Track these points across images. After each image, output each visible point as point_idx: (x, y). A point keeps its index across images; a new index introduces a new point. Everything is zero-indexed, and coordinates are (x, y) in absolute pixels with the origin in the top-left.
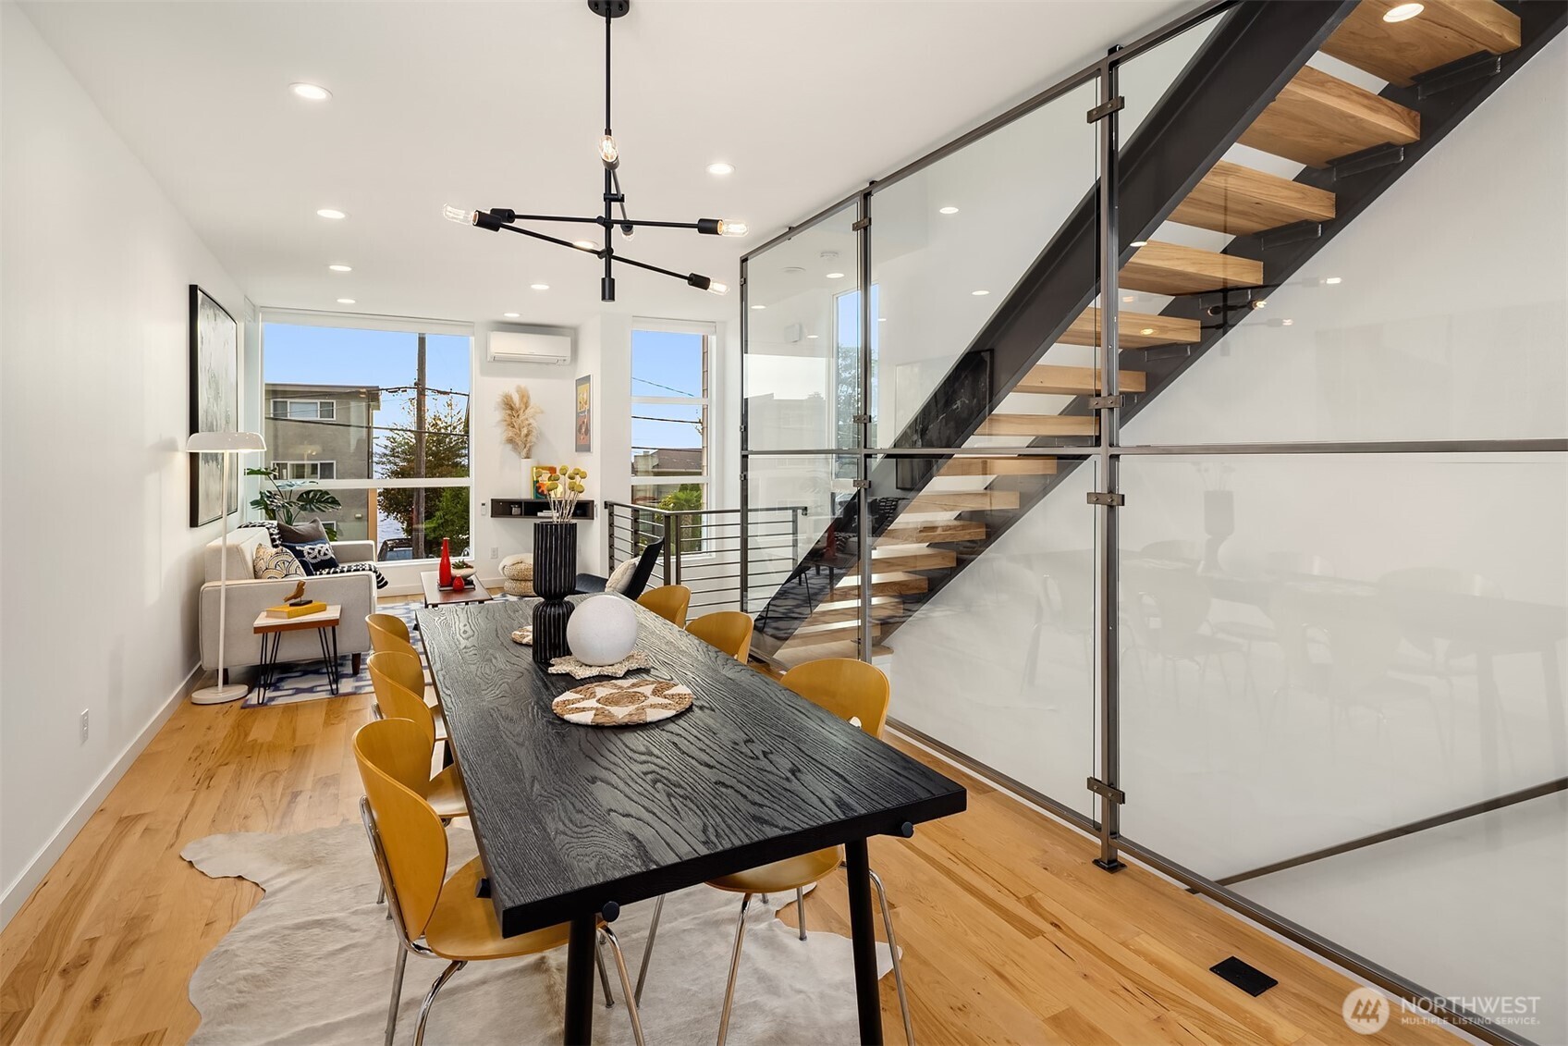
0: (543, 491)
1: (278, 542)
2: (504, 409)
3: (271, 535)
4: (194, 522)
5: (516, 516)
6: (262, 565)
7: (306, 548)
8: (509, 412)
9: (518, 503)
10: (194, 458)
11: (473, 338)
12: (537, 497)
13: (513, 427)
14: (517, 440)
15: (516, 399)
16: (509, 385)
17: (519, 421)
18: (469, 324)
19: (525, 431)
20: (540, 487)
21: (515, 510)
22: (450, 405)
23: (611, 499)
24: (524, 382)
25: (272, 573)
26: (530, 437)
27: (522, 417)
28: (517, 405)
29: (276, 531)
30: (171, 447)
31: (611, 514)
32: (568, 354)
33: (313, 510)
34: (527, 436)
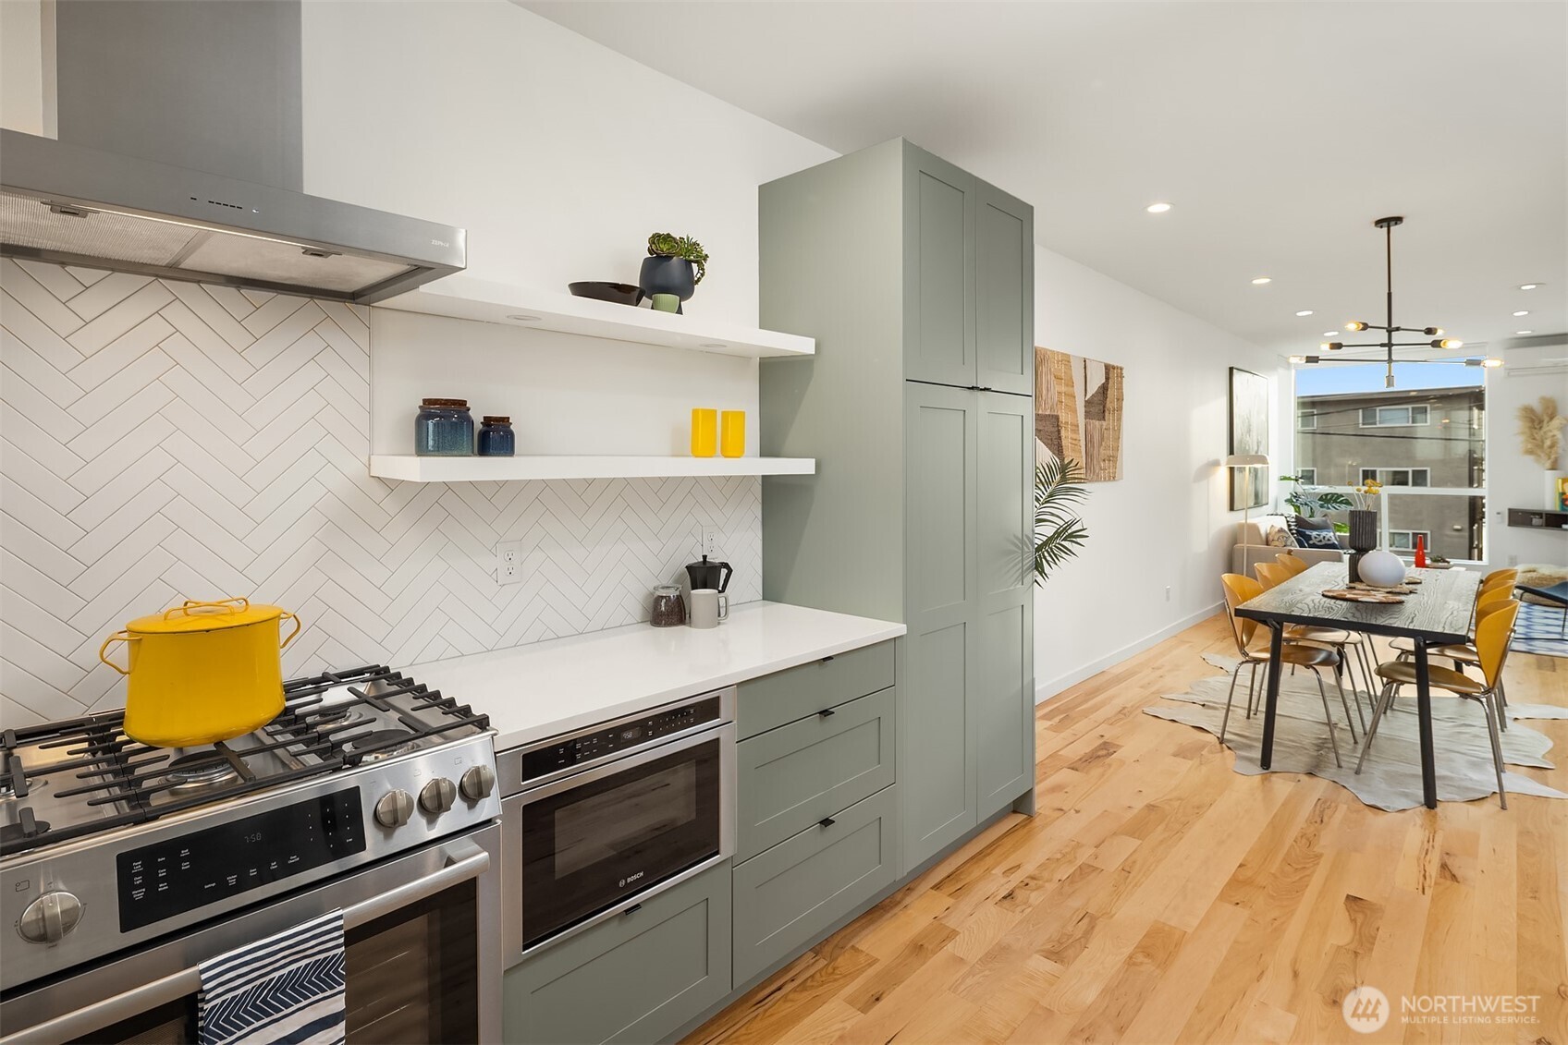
1: (1293, 527)
3: (1288, 522)
4: (1232, 508)
6: (1271, 538)
7: (1314, 533)
8: (1529, 424)
9: (1539, 514)
10: (1232, 469)
12: (1563, 510)
13: (1534, 439)
14: (1539, 451)
15: (1538, 410)
17: (1542, 433)
19: (1547, 443)
21: (1535, 521)
25: (1277, 543)
26: (1555, 449)
27: (1544, 429)
28: (1540, 417)
29: (1293, 520)
30: (1216, 463)
33: (1329, 508)
34: (1551, 447)
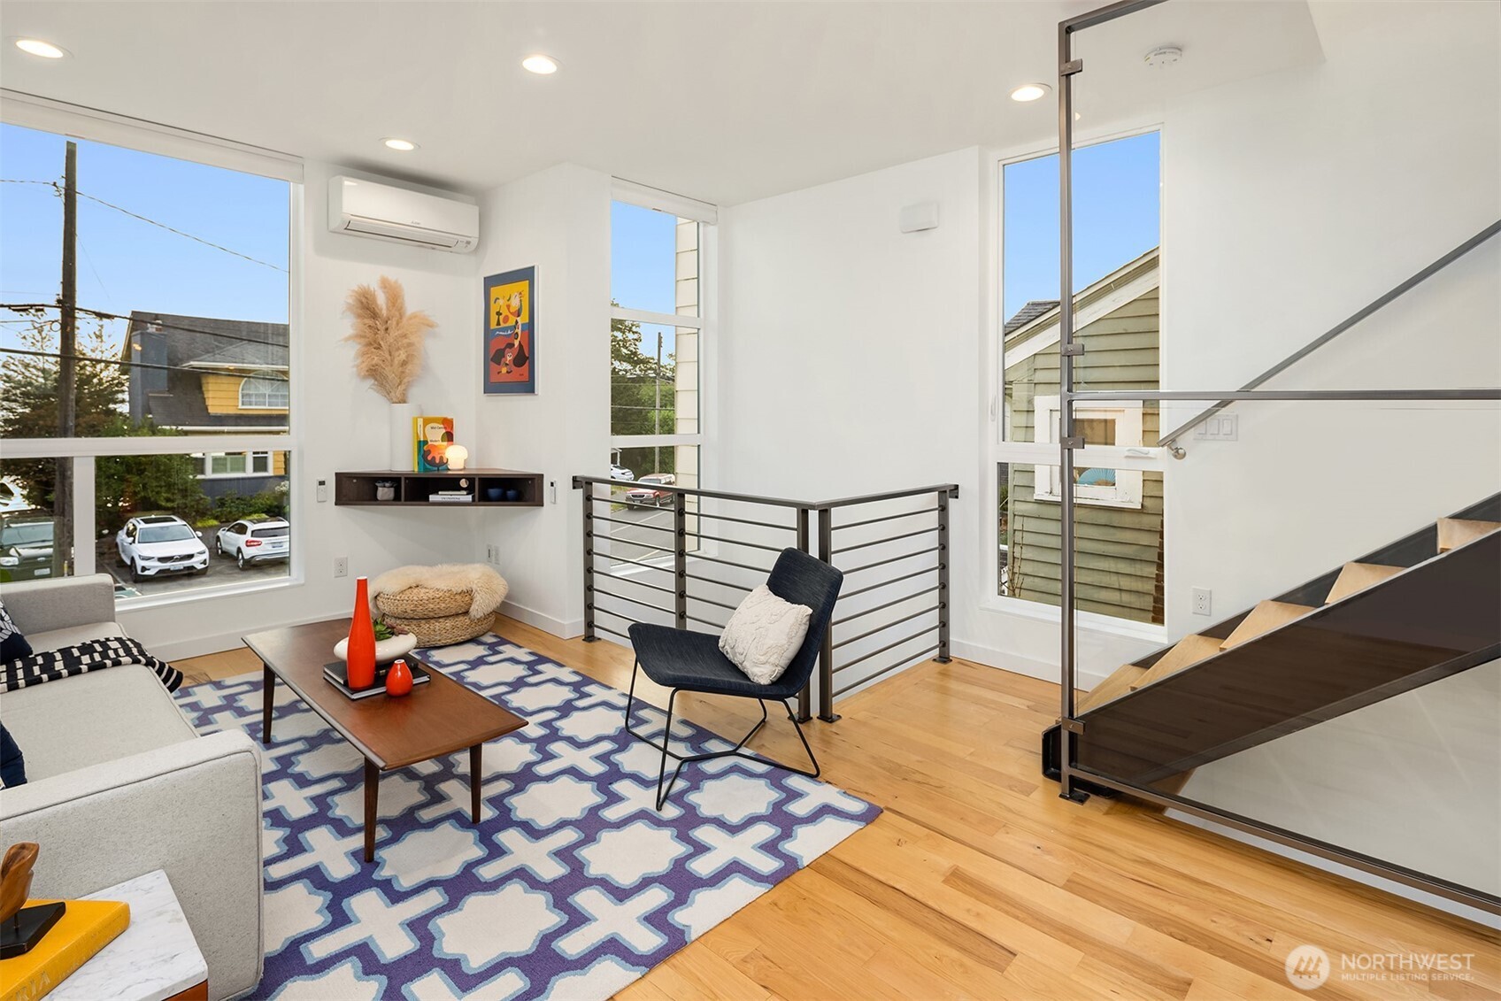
0: (434, 458)
2: (359, 316)
5: (385, 502)
8: (369, 322)
9: (394, 480)
11: (302, 187)
12: (426, 469)
13: (379, 347)
14: (387, 371)
15: (381, 300)
16: (368, 275)
17: (390, 339)
18: (291, 159)
19: (402, 355)
20: (429, 452)
21: (384, 492)
22: (99, 337)
23: (584, 472)
24: (393, 273)
26: (409, 367)
27: (394, 333)
28: (384, 313)
31: (588, 499)
32: (472, 232)
34: (404, 363)
